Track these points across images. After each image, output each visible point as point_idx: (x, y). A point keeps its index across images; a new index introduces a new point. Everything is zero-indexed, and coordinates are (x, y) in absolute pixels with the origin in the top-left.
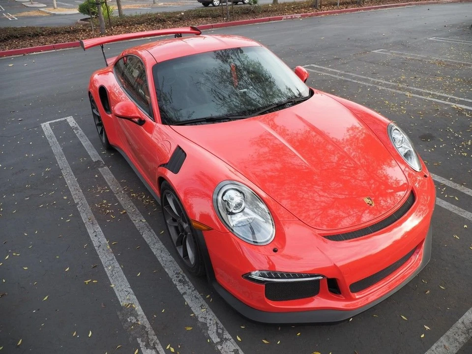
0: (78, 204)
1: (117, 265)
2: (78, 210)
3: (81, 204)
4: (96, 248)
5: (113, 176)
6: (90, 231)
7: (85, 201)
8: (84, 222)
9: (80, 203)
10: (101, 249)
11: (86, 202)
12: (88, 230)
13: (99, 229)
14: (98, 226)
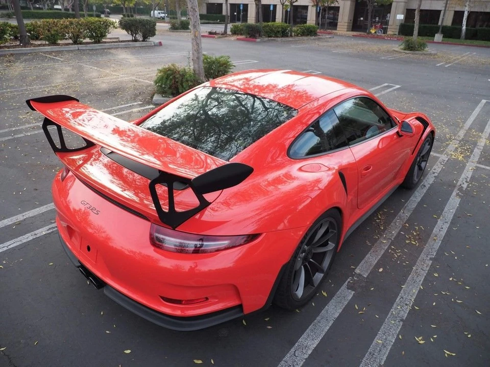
0: (431, 259)
1: (446, 209)
2: (437, 254)
3: (429, 256)
4: (449, 223)
5: (368, 255)
6: (443, 233)
7: (422, 256)
8: (440, 242)
9: (428, 258)
10: (447, 221)
11: (422, 253)
12: (444, 235)
13: (435, 230)
14: (434, 232)
